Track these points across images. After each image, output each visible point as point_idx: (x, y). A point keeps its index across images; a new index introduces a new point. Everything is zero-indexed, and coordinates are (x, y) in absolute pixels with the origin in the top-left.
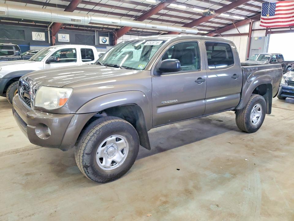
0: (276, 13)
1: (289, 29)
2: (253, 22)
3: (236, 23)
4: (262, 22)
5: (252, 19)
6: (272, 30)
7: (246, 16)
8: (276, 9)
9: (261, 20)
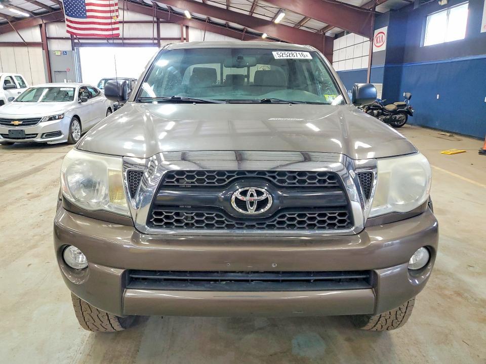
0: (88, 14)
1: (105, 41)
2: (45, 23)
3: (14, 21)
4: (68, 26)
5: (42, 18)
6: (81, 41)
7: (32, 12)
8: (87, 8)
9: (67, 23)
